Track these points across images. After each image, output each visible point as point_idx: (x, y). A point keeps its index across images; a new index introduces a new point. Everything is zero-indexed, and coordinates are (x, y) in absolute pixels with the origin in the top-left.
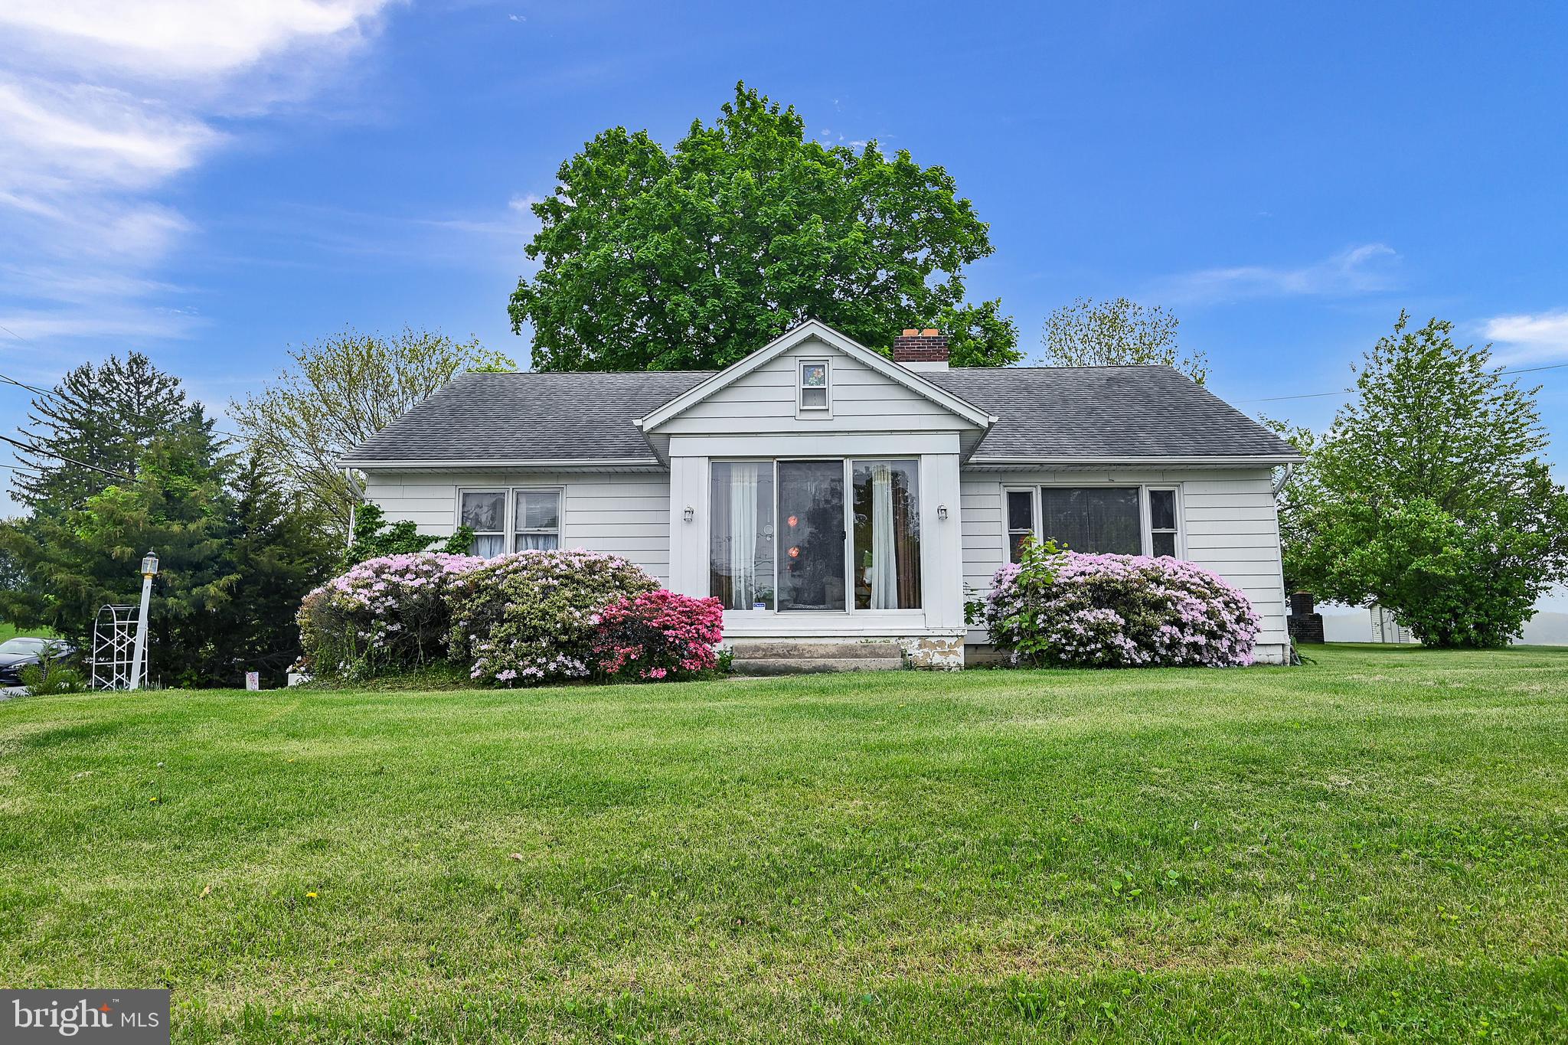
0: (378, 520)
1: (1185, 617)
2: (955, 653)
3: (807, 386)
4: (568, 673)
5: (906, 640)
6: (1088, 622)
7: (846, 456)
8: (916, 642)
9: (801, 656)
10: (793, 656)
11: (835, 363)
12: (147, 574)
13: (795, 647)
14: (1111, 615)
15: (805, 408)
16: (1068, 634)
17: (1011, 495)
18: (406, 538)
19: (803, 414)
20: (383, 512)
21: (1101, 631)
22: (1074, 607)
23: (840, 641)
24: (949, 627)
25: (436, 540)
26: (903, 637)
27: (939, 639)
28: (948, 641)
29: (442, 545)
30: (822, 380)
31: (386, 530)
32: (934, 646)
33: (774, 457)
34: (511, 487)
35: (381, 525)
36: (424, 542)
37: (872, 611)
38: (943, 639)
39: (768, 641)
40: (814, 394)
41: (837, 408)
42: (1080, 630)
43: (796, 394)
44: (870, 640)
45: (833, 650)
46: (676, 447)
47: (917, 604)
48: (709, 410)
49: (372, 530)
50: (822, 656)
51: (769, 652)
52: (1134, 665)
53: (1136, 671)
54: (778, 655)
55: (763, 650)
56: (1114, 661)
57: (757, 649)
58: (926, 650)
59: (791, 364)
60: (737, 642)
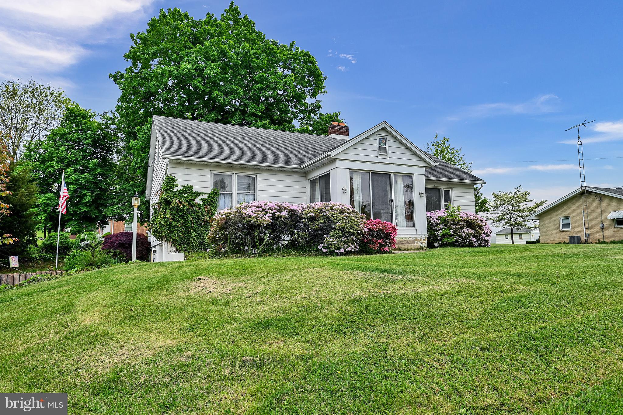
0: (175, 183)
2: (424, 242)
3: (381, 146)
5: (411, 238)
6: (466, 233)
7: (392, 172)
8: (414, 239)
11: (389, 138)
12: (135, 205)
15: (380, 154)
16: (461, 236)
18: (189, 192)
19: (380, 156)
20: (177, 180)
22: (462, 228)
24: (423, 233)
25: (202, 194)
27: (420, 238)
28: (422, 238)
30: (385, 144)
31: (179, 188)
32: (419, 240)
33: (370, 171)
34: (235, 173)
35: (177, 186)
36: (197, 194)
40: (382, 149)
41: (390, 155)
42: (464, 235)
43: (377, 148)
46: (339, 164)
47: (413, 226)
48: (350, 151)
49: (172, 188)
52: (475, 246)
56: (471, 245)
58: (417, 242)
59: (375, 137)
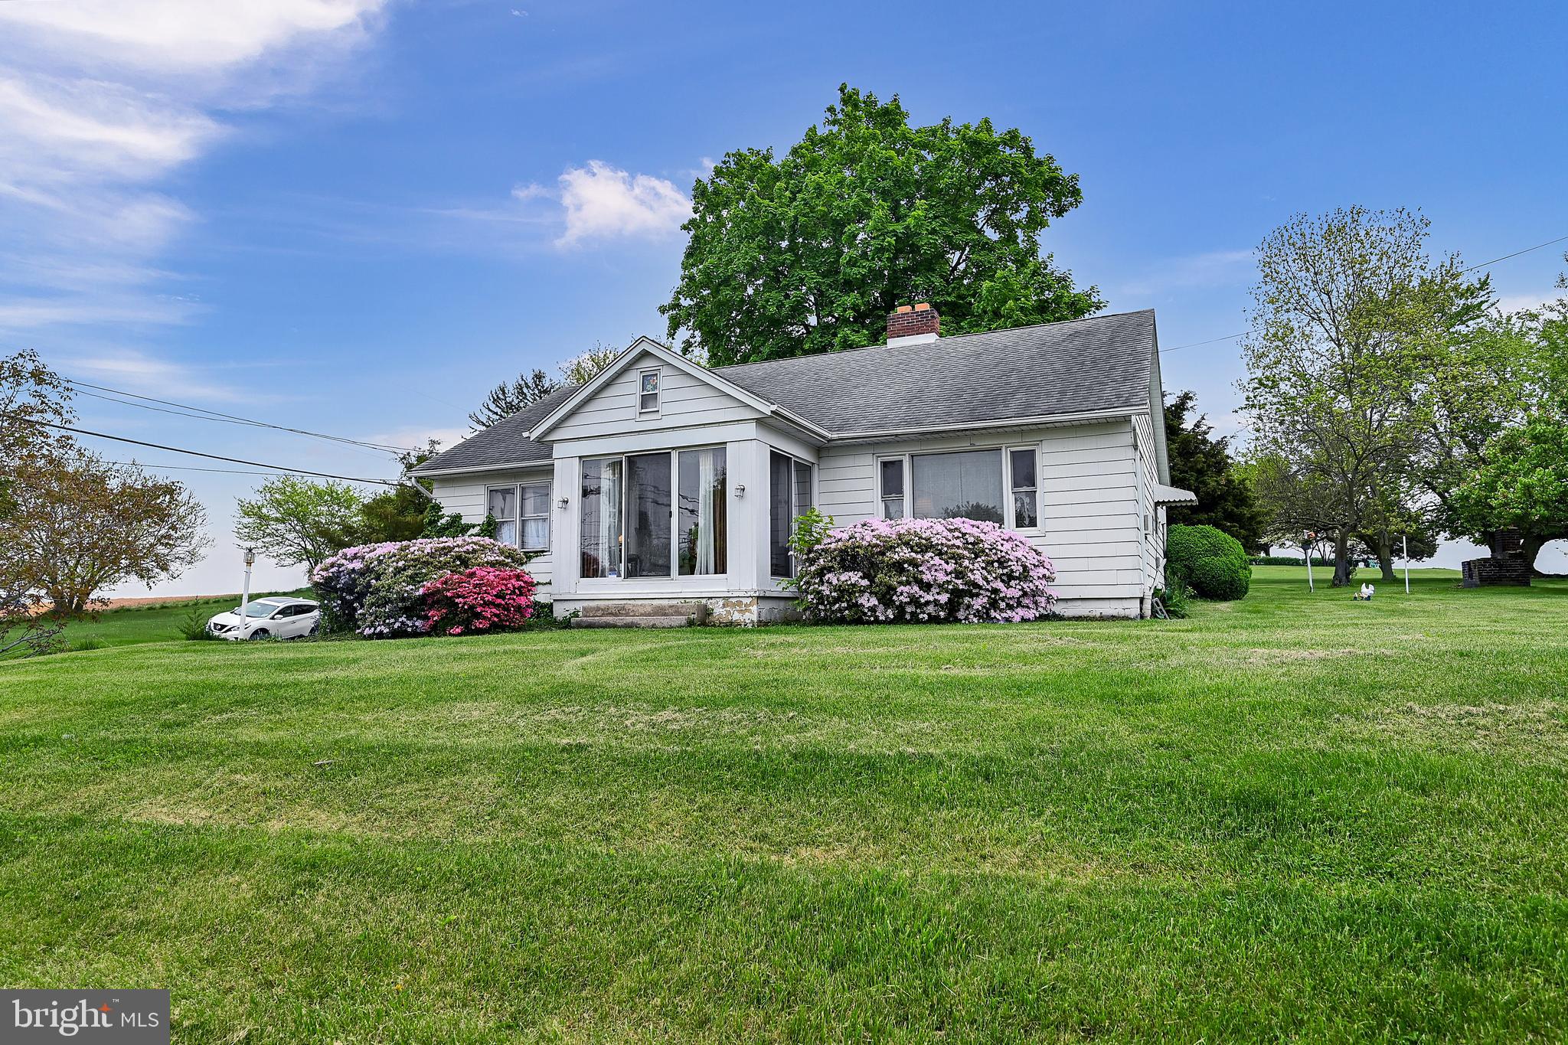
0: (440, 513)
1: (927, 577)
2: (750, 611)
3: (645, 393)
4: (409, 630)
5: (713, 601)
7: (673, 448)
8: (721, 602)
9: (627, 615)
10: (622, 615)
11: (665, 371)
13: (623, 608)
14: (854, 577)
15: (643, 411)
17: (885, 465)
18: (456, 526)
19: (642, 415)
20: (444, 507)
21: (846, 592)
23: (655, 602)
24: (745, 589)
25: (474, 526)
26: (711, 598)
27: (738, 599)
28: (745, 601)
29: (477, 530)
30: (655, 387)
31: (444, 520)
32: (734, 605)
33: (623, 453)
34: (517, 484)
35: (442, 517)
36: (465, 529)
37: (696, 576)
38: (741, 599)
39: (607, 603)
40: (648, 400)
41: (665, 409)
43: (637, 400)
44: (687, 600)
45: (649, 609)
46: (558, 450)
47: (724, 571)
48: (575, 420)
49: (436, 522)
50: (642, 615)
51: (607, 612)
52: (877, 622)
53: (880, 627)
54: (611, 614)
55: (602, 610)
56: (859, 619)
57: (598, 609)
58: (728, 609)
59: (634, 376)
60: (586, 604)
